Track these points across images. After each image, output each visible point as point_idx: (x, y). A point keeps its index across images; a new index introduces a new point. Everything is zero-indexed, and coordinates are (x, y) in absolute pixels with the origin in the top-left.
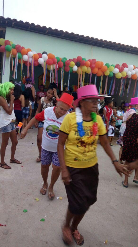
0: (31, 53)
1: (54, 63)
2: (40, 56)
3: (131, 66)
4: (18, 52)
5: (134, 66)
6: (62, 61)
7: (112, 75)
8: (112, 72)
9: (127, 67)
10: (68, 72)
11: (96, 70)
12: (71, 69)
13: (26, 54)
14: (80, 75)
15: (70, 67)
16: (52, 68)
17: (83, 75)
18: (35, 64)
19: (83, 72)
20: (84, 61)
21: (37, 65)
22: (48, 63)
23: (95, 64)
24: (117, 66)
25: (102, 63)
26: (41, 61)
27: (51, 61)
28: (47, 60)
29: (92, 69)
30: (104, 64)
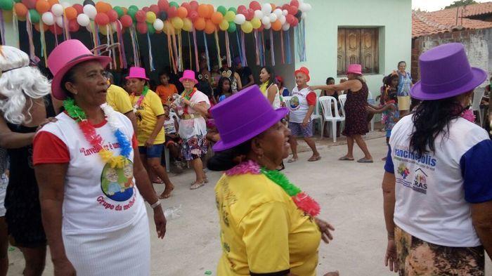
0: (58, 8)
1: (112, 20)
2: (79, 9)
3: (267, 6)
4: (29, 9)
5: (271, 4)
6: (127, 14)
7: (234, 27)
8: (233, 22)
9: (260, 9)
10: (146, 34)
11: (202, 23)
12: (150, 27)
13: (49, 11)
14: (171, 36)
15: (147, 22)
16: (108, 30)
17: (176, 36)
18: (71, 28)
19: (176, 30)
20: (173, 8)
21: (76, 29)
22: (98, 21)
23: (197, 10)
24: (240, 10)
25: (211, 8)
26: (84, 19)
27: (106, 18)
28: (96, 16)
29: (194, 20)
30: (215, 9)
